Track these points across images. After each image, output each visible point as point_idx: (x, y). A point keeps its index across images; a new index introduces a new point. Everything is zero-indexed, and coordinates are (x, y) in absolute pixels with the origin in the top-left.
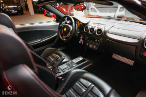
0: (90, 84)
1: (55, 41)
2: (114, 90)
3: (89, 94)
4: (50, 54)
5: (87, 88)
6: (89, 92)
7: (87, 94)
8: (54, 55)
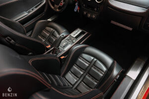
0: (92, 58)
1: (45, 11)
2: (115, 62)
3: (93, 68)
4: (43, 28)
5: (90, 62)
6: (92, 66)
7: (91, 68)
8: (48, 28)
